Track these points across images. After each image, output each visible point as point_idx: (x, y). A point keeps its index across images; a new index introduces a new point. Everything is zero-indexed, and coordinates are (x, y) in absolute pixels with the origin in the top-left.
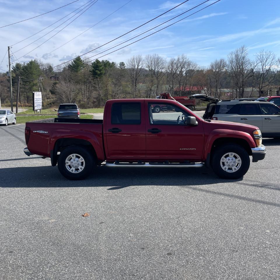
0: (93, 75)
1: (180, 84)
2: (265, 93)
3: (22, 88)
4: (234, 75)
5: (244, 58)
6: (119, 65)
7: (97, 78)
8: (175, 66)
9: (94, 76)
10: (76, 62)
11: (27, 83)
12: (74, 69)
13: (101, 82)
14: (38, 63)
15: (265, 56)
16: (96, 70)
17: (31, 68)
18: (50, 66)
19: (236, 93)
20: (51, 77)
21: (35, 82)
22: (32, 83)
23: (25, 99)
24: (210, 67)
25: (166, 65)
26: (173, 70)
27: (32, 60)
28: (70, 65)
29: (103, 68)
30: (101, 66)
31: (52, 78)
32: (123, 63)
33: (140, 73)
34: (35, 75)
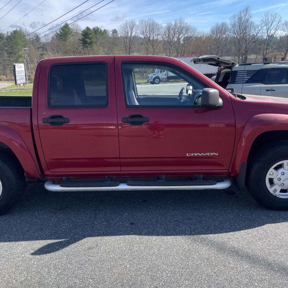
0: (83, 44)
1: (177, 52)
2: (270, 60)
3: (7, 60)
4: (237, 41)
5: (247, 20)
6: (111, 33)
7: (87, 47)
8: (172, 32)
9: (84, 46)
10: (64, 30)
11: (12, 55)
12: (62, 37)
13: (92, 52)
14: (23, 33)
15: (270, 19)
16: (86, 38)
17: (15, 38)
18: (37, 36)
19: (239, 60)
20: (38, 48)
21: (20, 53)
22: (17, 55)
23: (11, 72)
24: (210, 32)
25: (162, 31)
26: (170, 36)
27: (17, 29)
28: (57, 34)
29: (93, 36)
30: (91, 34)
31: (40, 48)
32: (115, 30)
33: (133, 41)
34: (19, 45)
